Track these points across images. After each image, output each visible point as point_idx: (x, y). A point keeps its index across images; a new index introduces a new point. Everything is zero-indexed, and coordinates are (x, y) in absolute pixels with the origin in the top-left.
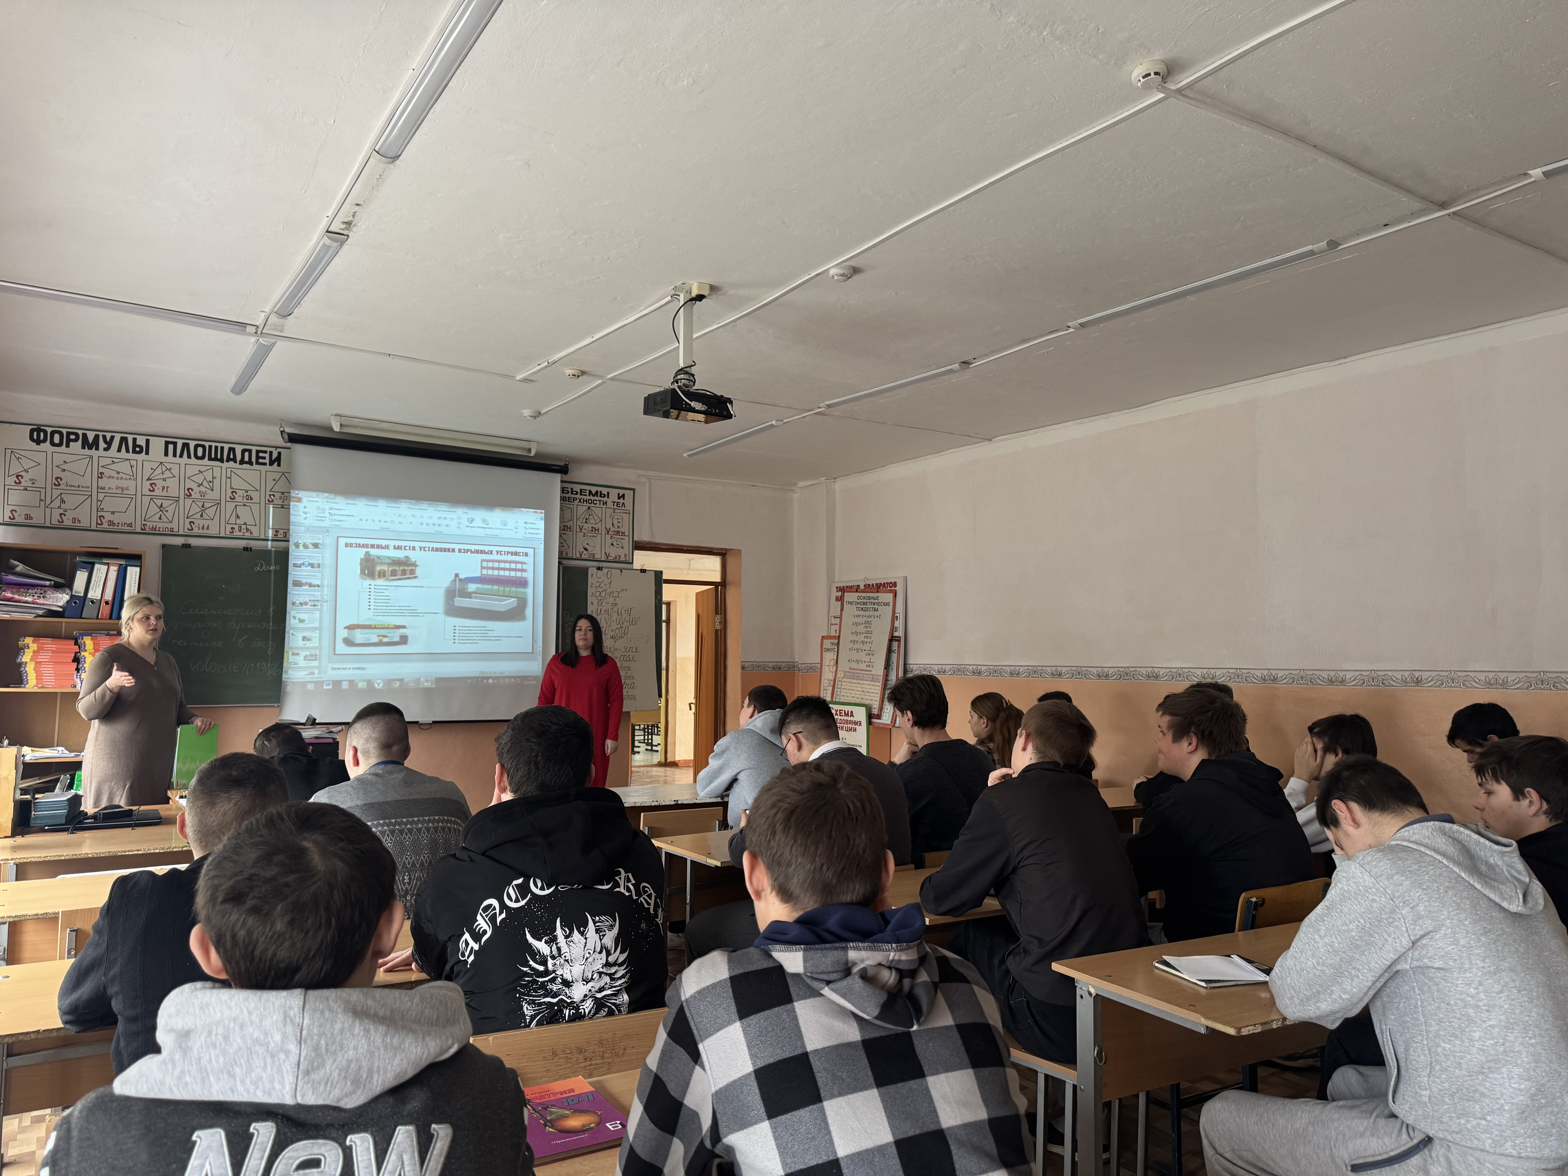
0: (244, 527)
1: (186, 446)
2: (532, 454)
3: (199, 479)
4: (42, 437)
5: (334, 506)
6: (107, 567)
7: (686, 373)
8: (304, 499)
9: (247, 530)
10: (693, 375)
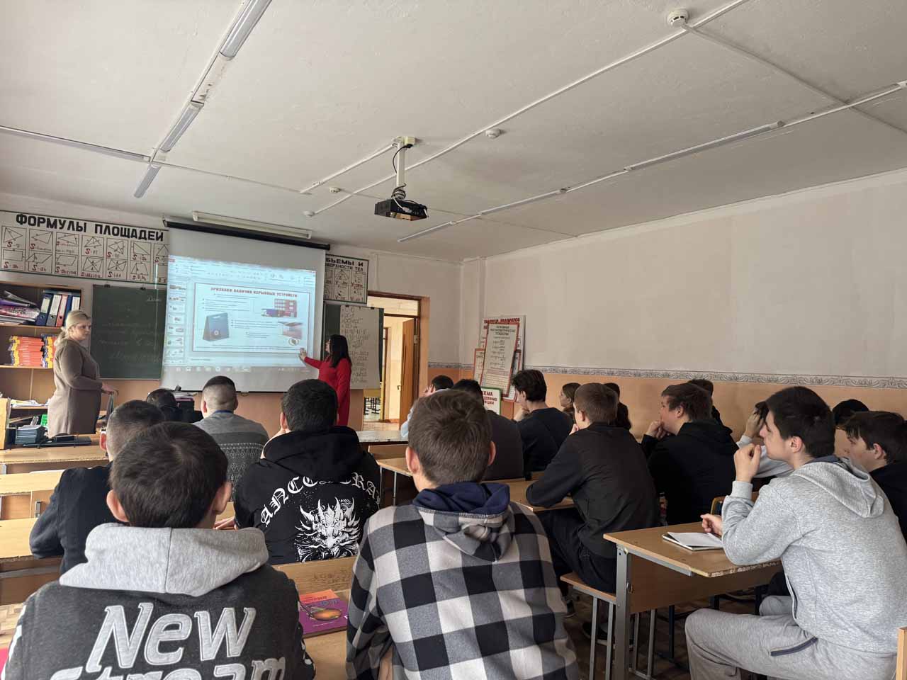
0: (141, 276)
1: (107, 227)
2: (309, 238)
3: (115, 247)
4: (24, 220)
5: (194, 265)
6: (60, 297)
7: (400, 190)
8: (176, 261)
9: (143, 278)
10: (404, 192)
